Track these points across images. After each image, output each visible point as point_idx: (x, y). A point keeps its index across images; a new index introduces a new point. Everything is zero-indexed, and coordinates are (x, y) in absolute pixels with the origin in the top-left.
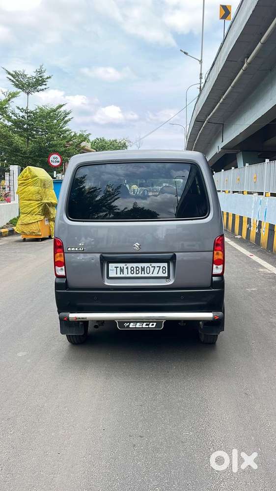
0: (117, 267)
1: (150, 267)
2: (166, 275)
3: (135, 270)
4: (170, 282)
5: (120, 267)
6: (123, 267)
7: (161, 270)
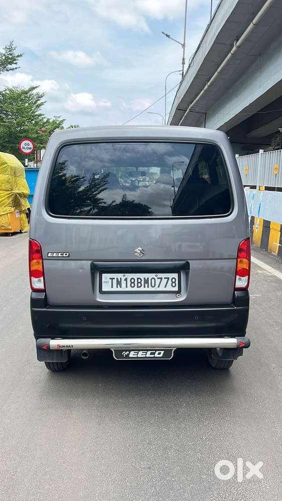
0: (112, 279)
1: (156, 278)
2: (176, 289)
3: (136, 283)
4: (181, 298)
5: (117, 279)
6: (121, 279)
7: (170, 282)
